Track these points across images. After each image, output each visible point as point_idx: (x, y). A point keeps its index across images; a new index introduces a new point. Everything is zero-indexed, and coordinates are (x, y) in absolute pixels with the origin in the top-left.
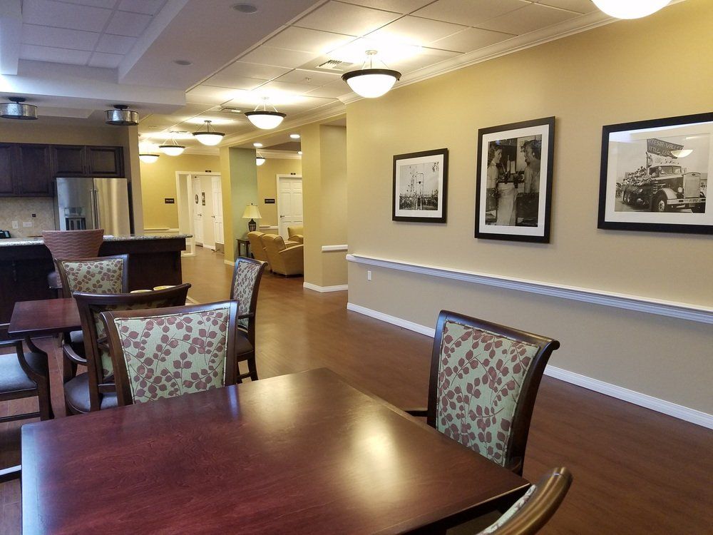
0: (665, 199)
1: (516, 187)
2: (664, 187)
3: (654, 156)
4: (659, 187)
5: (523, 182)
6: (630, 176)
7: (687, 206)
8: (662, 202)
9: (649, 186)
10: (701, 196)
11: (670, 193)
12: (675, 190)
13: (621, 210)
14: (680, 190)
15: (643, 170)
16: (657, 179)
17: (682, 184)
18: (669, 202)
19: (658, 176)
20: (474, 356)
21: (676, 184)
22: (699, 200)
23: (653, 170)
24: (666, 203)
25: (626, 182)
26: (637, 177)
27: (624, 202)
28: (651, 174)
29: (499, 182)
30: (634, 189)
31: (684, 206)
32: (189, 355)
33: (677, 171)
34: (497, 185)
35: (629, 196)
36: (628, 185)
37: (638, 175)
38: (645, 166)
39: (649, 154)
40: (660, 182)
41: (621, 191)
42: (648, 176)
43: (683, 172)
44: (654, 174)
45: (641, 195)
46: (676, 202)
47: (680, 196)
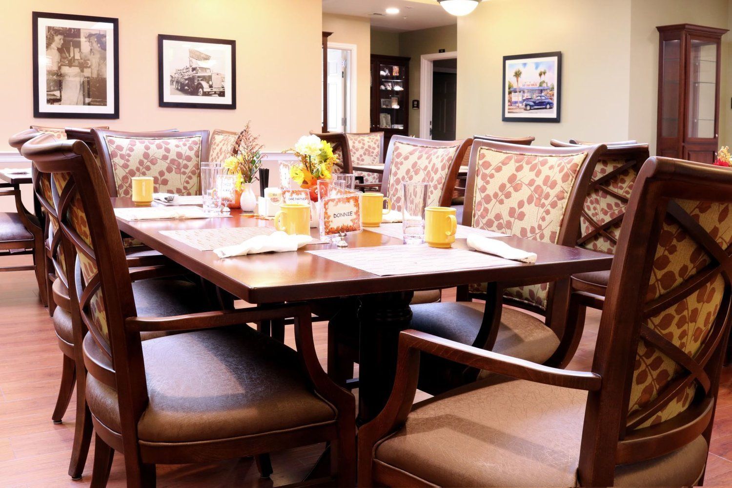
0: (202, 88)
1: (82, 71)
2: (201, 80)
3: (194, 60)
4: (198, 80)
5: (89, 67)
6: (180, 72)
7: (215, 93)
8: (201, 90)
9: (191, 79)
10: (222, 87)
11: (205, 85)
12: (208, 83)
13: (174, 94)
14: (211, 83)
15: (187, 69)
16: (196, 75)
17: (211, 79)
18: (205, 90)
19: (197, 73)
20: (518, 179)
21: (208, 79)
22: (221, 90)
23: (194, 69)
24: (203, 90)
25: (177, 76)
26: (184, 73)
27: (177, 89)
28: (193, 71)
29: (62, 65)
30: (182, 80)
31: (213, 93)
32: (166, 173)
33: (208, 71)
34: (60, 68)
35: (179, 85)
36: (178, 77)
37: (184, 71)
38: (188, 66)
39: (191, 58)
40: (199, 77)
41: (174, 81)
42: (191, 73)
43: (212, 72)
44: (194, 72)
45: (187, 85)
46: (209, 90)
47: (211, 87)
